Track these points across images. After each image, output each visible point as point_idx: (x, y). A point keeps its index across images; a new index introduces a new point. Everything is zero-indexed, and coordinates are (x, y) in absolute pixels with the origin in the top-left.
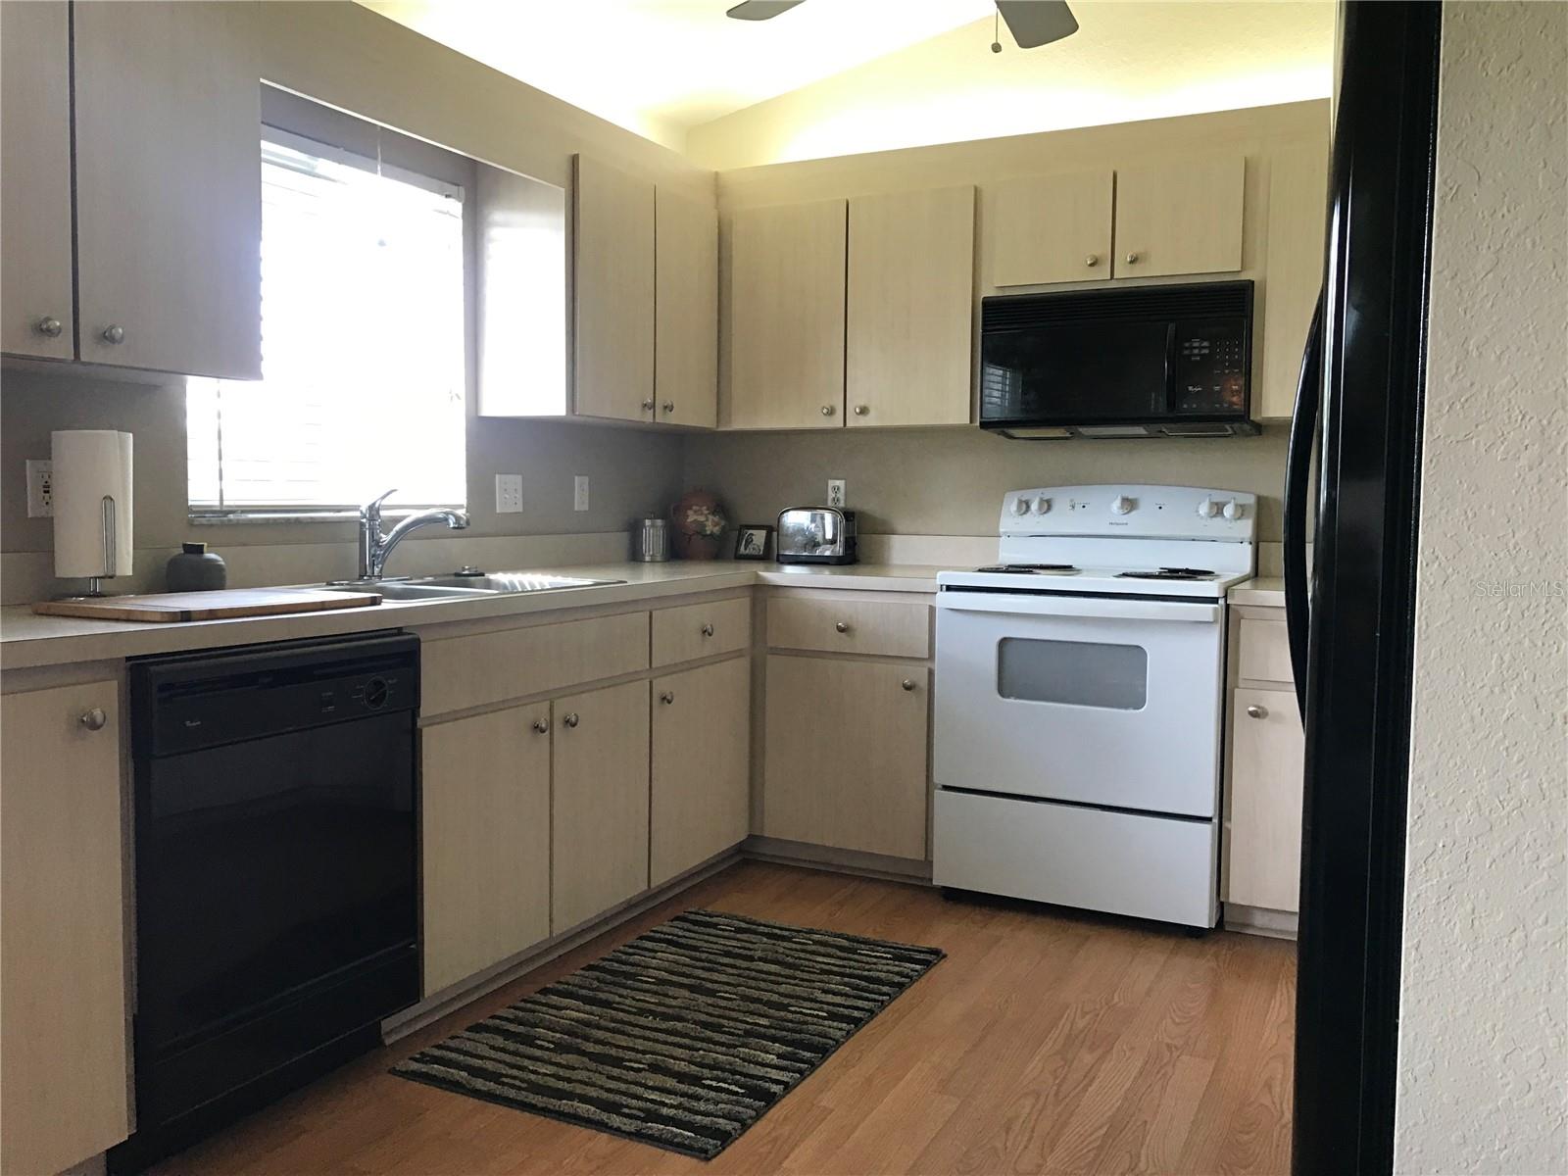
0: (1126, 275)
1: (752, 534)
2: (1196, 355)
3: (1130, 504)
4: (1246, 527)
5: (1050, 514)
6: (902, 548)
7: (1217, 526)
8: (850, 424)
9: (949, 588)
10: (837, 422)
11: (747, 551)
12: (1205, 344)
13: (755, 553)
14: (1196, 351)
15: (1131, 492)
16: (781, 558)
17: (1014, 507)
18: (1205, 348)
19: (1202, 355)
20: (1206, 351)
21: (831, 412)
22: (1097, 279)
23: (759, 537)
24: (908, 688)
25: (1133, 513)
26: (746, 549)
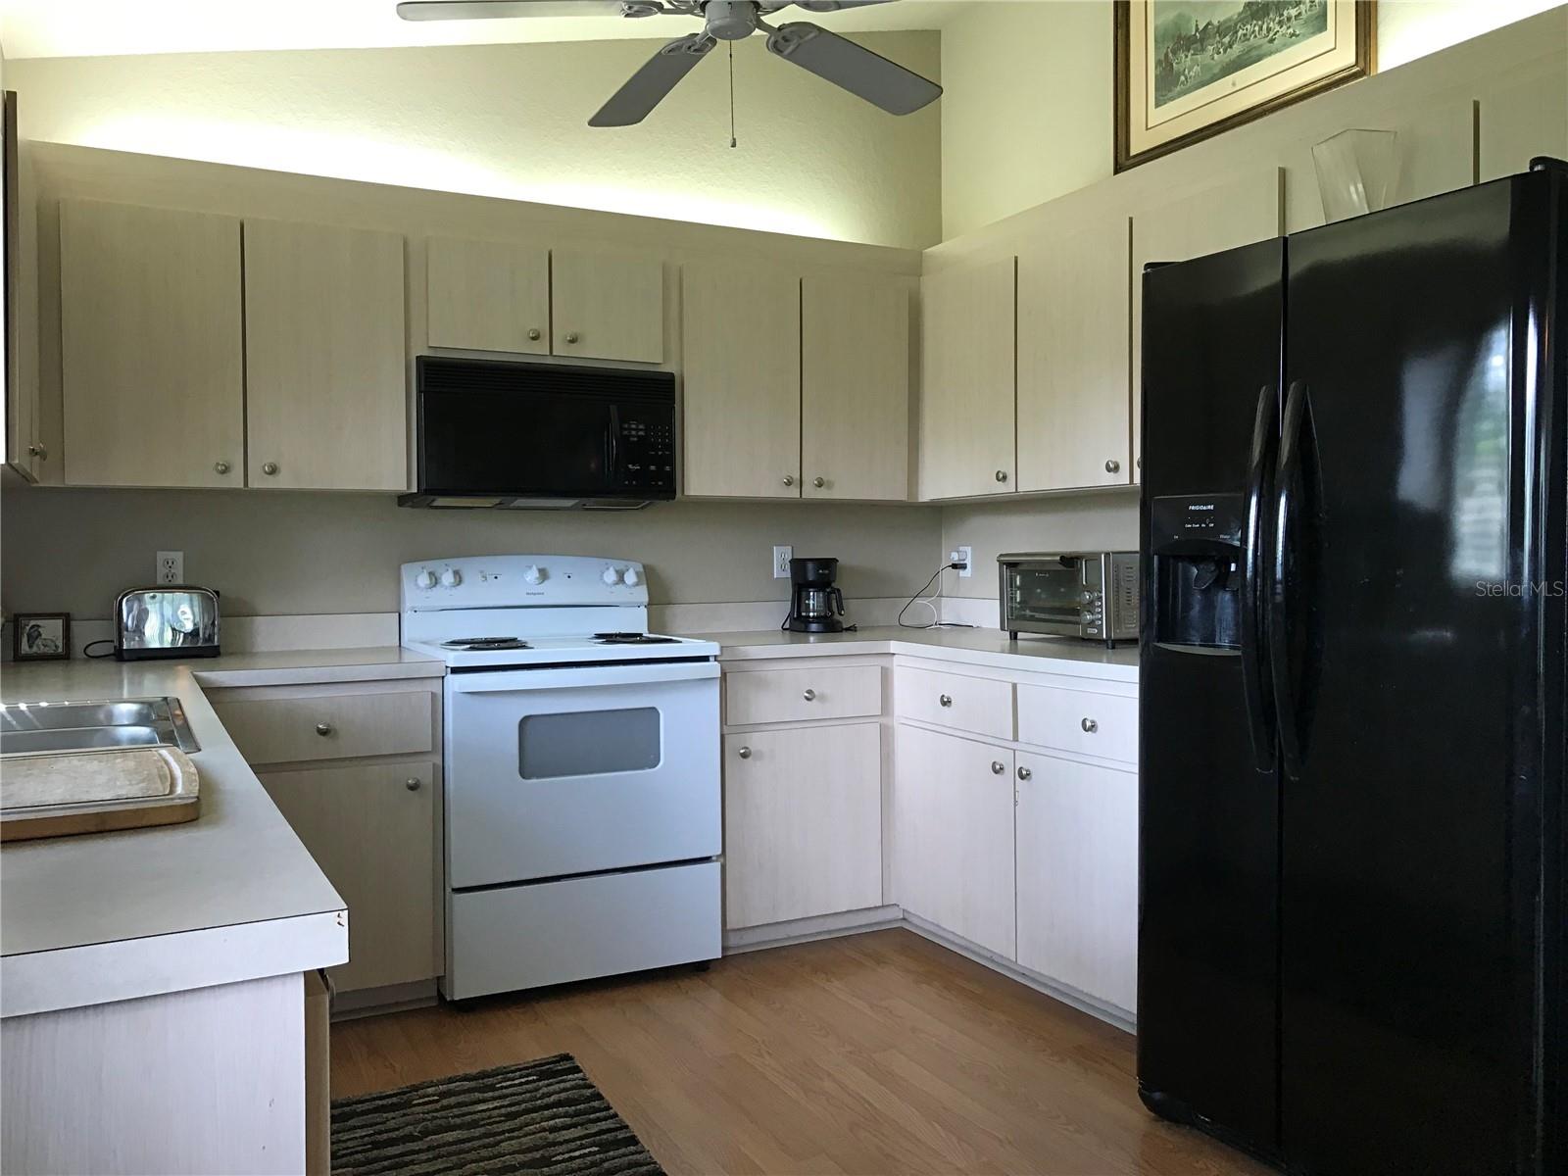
0: (564, 353)
1: (39, 626)
2: (634, 436)
3: (544, 575)
4: (642, 594)
5: (462, 585)
6: (270, 632)
7: (620, 594)
8: (254, 484)
9: (455, 670)
10: (235, 481)
11: (35, 649)
12: (641, 427)
13: (50, 651)
14: (634, 433)
15: (544, 561)
16: (126, 656)
17: (424, 580)
18: (641, 430)
19: (638, 437)
20: (641, 433)
21: (226, 470)
22: (536, 352)
23: (52, 630)
24: (412, 788)
25: (546, 582)
26: (30, 647)
